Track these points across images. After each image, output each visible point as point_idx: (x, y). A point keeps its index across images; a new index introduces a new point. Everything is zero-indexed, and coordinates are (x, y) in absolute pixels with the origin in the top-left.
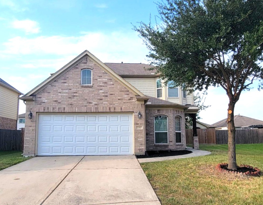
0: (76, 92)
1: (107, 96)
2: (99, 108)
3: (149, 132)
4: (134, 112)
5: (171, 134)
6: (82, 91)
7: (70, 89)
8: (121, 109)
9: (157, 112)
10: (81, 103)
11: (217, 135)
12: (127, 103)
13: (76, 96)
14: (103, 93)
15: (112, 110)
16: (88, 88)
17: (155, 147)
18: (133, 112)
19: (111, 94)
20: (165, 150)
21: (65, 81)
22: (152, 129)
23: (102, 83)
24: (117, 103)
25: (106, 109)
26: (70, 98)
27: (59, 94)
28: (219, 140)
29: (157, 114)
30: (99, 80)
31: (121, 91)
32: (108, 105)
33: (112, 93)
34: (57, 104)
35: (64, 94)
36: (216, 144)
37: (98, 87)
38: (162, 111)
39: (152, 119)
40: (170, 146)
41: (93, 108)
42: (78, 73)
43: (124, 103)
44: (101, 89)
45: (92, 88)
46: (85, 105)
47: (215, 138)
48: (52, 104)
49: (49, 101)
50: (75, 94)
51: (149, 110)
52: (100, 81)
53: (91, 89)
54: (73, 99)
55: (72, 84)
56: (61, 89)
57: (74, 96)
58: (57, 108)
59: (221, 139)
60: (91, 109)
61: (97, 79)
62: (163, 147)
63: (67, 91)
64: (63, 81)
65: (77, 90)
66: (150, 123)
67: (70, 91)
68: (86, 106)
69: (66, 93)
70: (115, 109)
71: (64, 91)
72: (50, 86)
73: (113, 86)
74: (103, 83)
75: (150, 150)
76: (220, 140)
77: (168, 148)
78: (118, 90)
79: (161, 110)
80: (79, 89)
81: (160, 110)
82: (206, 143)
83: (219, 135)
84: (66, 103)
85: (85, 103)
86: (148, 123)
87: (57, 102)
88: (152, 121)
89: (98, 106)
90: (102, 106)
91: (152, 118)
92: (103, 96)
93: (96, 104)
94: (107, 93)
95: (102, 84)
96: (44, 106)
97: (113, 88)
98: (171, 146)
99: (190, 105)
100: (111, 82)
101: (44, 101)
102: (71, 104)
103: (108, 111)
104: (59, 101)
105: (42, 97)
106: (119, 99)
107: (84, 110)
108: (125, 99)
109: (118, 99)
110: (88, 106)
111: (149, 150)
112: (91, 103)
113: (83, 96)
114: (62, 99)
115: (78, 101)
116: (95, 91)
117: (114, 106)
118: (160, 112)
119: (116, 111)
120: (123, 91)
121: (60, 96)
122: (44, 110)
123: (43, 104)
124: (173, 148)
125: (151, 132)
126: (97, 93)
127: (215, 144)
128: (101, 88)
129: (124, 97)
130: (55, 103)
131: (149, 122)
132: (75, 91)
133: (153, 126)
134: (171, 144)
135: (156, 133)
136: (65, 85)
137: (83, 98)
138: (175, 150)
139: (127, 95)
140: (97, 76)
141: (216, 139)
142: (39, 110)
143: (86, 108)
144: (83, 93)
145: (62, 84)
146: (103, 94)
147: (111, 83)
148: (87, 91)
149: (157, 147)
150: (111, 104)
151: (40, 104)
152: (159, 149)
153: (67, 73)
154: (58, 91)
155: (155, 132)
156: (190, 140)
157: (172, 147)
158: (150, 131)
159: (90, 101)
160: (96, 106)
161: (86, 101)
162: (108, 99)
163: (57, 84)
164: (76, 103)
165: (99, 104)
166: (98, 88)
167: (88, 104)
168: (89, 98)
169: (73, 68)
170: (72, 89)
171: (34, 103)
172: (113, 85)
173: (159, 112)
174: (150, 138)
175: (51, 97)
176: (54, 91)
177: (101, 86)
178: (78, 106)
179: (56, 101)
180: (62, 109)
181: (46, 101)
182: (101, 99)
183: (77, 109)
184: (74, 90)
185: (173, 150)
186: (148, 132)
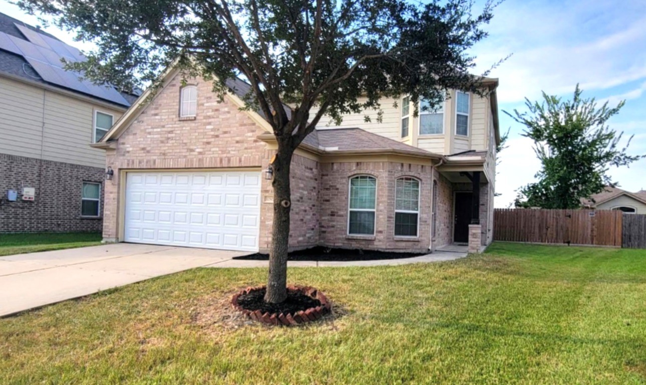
0: (172, 131)
1: (217, 136)
2: (205, 159)
3: (337, 209)
4: (263, 166)
5: (381, 217)
6: (181, 129)
7: (163, 127)
8: (240, 161)
9: (354, 168)
10: (178, 151)
11: (625, 227)
12: (251, 148)
13: (172, 139)
14: (212, 130)
15: (225, 164)
16: (189, 122)
17: (346, 242)
18: (260, 167)
19: (225, 133)
20: (367, 249)
21: (157, 112)
22: (344, 204)
23: (211, 110)
24: (234, 149)
25: (216, 161)
26: (162, 142)
27: (149, 136)
28: (630, 238)
29: (356, 172)
30: (206, 105)
31: (241, 125)
32: (219, 154)
33: (226, 130)
34: (144, 155)
35: (155, 136)
36: (620, 247)
37: (204, 119)
38: (365, 166)
39: (344, 184)
40: (377, 240)
41: (195, 159)
42: (175, 94)
43: (246, 149)
44: (209, 124)
45: (195, 121)
46: (184, 154)
47: (620, 234)
48: (137, 155)
49: (135, 149)
50: (170, 135)
51: (341, 163)
52: (208, 108)
53: (193, 124)
54: (167, 145)
55: (166, 117)
56: (150, 127)
57: (168, 138)
58: (145, 160)
59: (637, 237)
60: (192, 161)
61: (202, 105)
62: (364, 243)
63: (159, 130)
64: (153, 112)
65: (172, 128)
66: (339, 190)
67: (163, 129)
68: (185, 157)
69: (158, 133)
70: (229, 160)
71: (155, 130)
72: (136, 122)
73: (229, 116)
74: (213, 111)
75: (337, 246)
76: (632, 238)
77: (373, 244)
78: (237, 123)
79: (364, 163)
80: (175, 126)
81: (361, 163)
82: (592, 243)
83: (630, 225)
84: (157, 151)
85: (184, 152)
86: (337, 191)
87: (145, 151)
88: (344, 187)
89: (204, 156)
90: (209, 156)
91: (344, 181)
92: (212, 135)
93: (200, 153)
94: (218, 130)
95: (210, 113)
96: (129, 158)
97: (228, 119)
98: (380, 241)
99: (474, 151)
100: (226, 107)
101: (128, 149)
102: (164, 154)
103: (219, 165)
104: (148, 149)
105: (126, 143)
106: (237, 142)
107: (182, 163)
108: (247, 142)
109: (235, 142)
110: (189, 157)
111: (334, 246)
112: (192, 150)
113: (182, 138)
114: (152, 146)
115: (174, 148)
116: (199, 127)
117: (228, 155)
118: (362, 168)
119: (231, 166)
120: (245, 125)
121: (149, 140)
122: (128, 164)
123: (127, 154)
124: (384, 247)
125: (340, 210)
126: (202, 131)
127: (618, 248)
128: (210, 120)
129: (247, 137)
130: (142, 151)
131: (337, 189)
132: (170, 129)
133: (347, 198)
134: (381, 237)
135: (351, 212)
136: (156, 119)
137: (181, 142)
138: (387, 251)
139: (253, 131)
140: (203, 98)
141: (623, 235)
142: (122, 165)
143: (184, 159)
144: (182, 132)
145: (153, 117)
146: (212, 133)
147: (226, 109)
148: (187, 128)
149: (351, 243)
150: (223, 152)
151: (124, 155)
152: (354, 246)
153: (160, 96)
154: (147, 131)
155: (350, 210)
156: (552, 234)
157: (381, 243)
158: (338, 207)
159: (192, 147)
160: (200, 156)
161: (185, 147)
162: (220, 142)
163: (145, 118)
164: (171, 151)
165: (205, 151)
166: (205, 121)
167: (188, 154)
168: (189, 141)
169: (168, 87)
170: (166, 126)
171: (115, 153)
172: (229, 112)
173: (359, 167)
174: (338, 221)
175: (138, 143)
176: (142, 131)
177: (209, 117)
178: (174, 157)
179: (143, 149)
180: (152, 162)
181: (131, 149)
182: (208, 143)
183: (171, 163)
184: (169, 127)
185: (383, 251)
186: (336, 211)
